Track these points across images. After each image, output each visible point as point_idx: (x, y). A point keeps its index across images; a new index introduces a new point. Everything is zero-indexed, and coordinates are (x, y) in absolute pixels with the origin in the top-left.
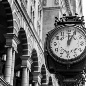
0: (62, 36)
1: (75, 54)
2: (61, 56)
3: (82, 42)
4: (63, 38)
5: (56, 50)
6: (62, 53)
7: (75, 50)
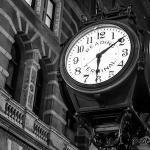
0: (90, 44)
1: (111, 73)
2: (85, 81)
3: (125, 51)
4: (90, 48)
5: (76, 71)
6: (88, 76)
7: (111, 66)
